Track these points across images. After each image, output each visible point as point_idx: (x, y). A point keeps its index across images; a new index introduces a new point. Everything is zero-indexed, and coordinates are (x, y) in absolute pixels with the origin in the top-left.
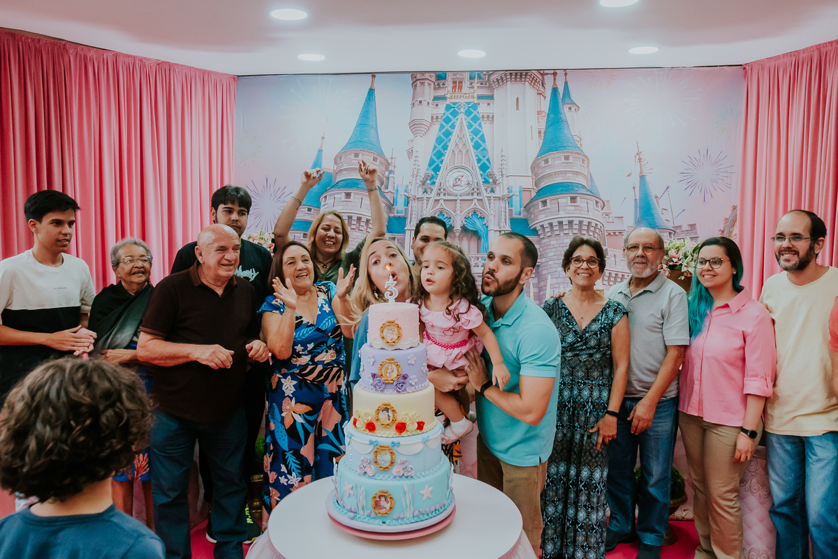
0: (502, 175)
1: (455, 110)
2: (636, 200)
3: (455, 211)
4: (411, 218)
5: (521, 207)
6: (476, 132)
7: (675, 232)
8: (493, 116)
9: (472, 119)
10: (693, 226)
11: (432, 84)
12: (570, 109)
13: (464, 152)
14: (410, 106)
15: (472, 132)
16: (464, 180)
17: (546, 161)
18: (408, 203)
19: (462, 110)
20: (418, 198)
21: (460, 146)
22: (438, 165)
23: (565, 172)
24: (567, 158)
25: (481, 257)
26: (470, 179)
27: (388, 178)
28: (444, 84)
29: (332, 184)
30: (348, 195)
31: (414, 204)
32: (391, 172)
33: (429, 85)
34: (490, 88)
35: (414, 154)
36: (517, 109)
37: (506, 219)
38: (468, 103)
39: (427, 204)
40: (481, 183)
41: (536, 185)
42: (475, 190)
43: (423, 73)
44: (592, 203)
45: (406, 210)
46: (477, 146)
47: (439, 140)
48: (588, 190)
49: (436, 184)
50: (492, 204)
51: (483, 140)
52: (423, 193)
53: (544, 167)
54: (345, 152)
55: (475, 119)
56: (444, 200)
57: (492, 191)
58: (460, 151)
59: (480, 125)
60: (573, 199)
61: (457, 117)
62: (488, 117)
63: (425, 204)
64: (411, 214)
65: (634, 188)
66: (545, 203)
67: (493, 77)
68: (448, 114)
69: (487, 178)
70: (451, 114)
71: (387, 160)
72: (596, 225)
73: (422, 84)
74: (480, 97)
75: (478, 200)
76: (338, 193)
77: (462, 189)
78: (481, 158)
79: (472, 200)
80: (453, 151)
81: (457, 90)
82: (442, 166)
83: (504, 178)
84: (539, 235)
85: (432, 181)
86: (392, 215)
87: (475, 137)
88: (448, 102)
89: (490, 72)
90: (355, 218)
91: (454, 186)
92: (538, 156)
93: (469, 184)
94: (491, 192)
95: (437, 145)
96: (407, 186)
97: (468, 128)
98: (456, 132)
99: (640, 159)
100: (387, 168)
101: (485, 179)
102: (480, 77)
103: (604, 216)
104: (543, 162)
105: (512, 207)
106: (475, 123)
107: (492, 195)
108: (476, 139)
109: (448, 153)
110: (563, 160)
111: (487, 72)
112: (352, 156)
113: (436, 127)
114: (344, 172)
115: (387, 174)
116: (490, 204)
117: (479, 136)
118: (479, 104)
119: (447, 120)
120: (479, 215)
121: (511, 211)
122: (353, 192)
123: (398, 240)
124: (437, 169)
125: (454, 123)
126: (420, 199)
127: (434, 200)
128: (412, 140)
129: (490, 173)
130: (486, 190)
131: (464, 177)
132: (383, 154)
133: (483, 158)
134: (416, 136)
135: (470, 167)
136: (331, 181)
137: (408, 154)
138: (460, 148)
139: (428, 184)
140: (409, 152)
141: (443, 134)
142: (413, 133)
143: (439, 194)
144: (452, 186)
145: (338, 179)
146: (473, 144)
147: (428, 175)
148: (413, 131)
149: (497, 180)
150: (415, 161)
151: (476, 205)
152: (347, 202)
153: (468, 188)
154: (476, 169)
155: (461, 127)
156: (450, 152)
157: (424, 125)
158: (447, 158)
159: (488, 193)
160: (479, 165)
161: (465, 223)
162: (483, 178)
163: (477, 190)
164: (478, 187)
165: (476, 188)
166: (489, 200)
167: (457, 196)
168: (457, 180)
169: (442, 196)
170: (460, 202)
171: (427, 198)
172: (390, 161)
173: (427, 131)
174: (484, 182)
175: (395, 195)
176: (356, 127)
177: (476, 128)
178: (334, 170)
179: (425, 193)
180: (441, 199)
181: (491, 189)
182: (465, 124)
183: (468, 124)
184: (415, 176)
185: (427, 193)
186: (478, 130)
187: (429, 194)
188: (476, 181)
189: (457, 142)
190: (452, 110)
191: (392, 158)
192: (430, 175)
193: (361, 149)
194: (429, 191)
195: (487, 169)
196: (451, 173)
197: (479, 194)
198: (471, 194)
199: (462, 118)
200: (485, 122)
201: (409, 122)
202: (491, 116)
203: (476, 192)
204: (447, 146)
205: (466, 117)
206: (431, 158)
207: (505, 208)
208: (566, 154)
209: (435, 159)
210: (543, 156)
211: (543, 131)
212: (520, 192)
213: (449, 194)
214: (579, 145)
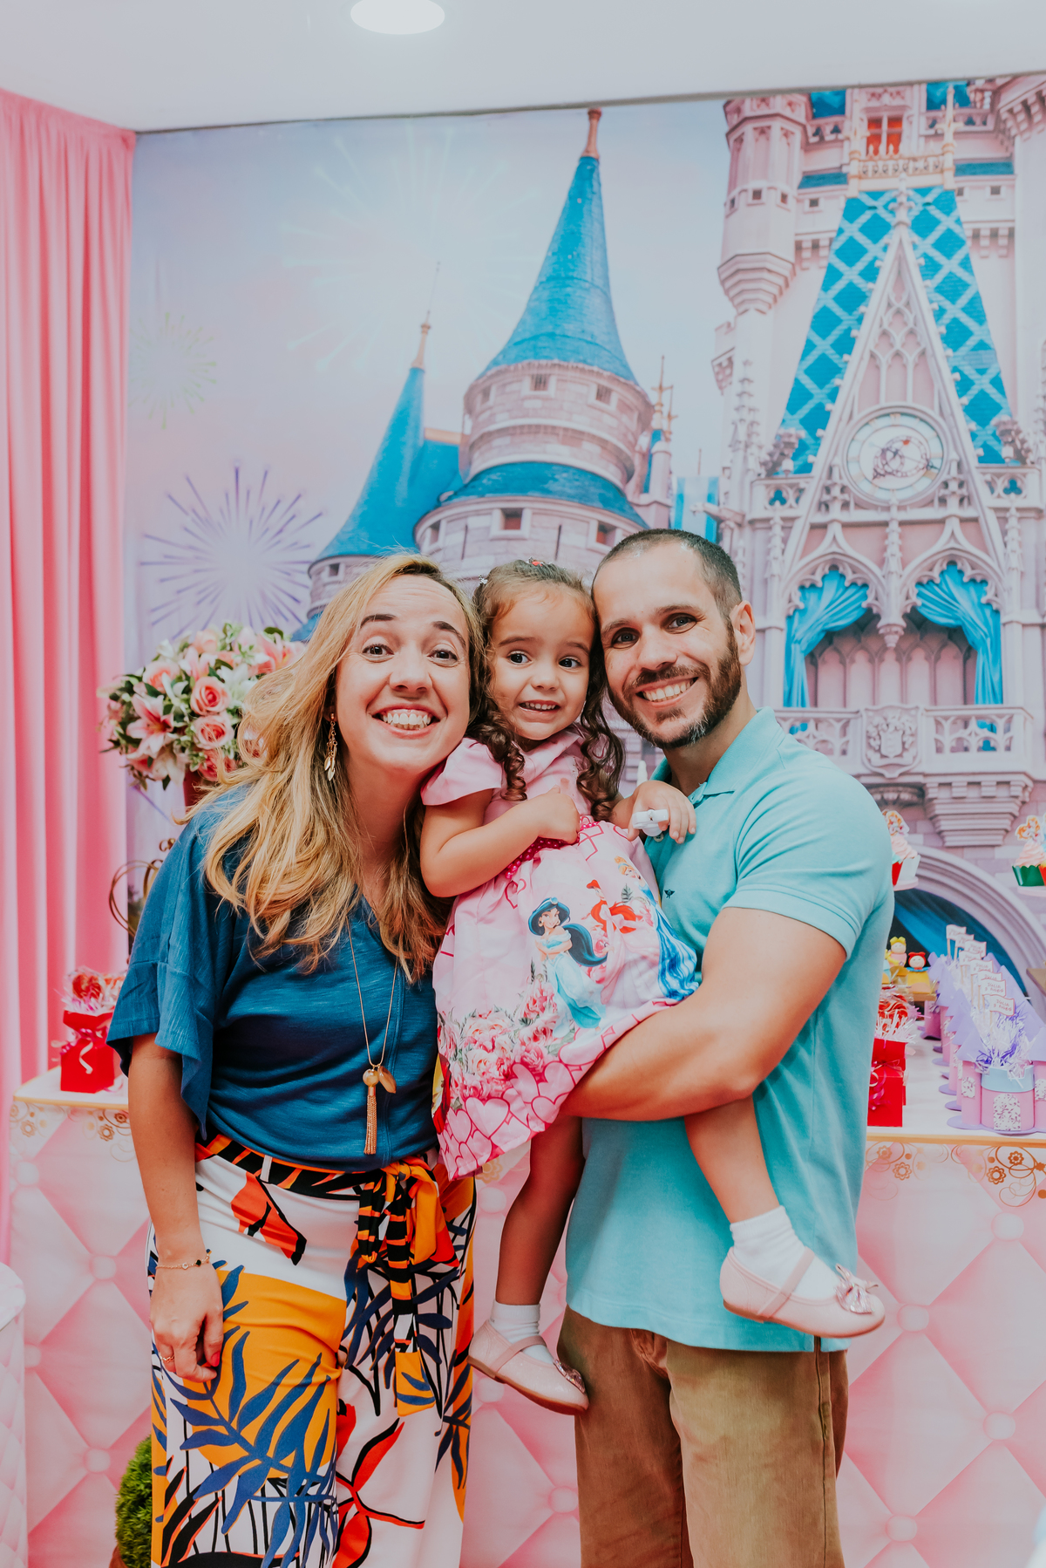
1: (876, 217)
3: (882, 563)
6: (952, 288)
8: (1011, 232)
9: (938, 245)
11: (798, 132)
13: (911, 357)
14: (722, 211)
15: (939, 289)
16: (914, 454)
19: (902, 215)
20: (752, 522)
21: (898, 337)
22: (820, 407)
25: (978, 718)
26: (935, 448)
27: (648, 457)
28: (836, 130)
29: (457, 485)
30: (512, 518)
32: (657, 435)
33: (786, 134)
34: (1001, 133)
35: (738, 371)
38: (922, 192)
39: (785, 541)
40: (974, 462)
42: (953, 486)
43: (764, 97)
46: (955, 336)
47: (823, 322)
49: (818, 470)
50: (1012, 534)
51: (975, 309)
52: (772, 502)
54: (499, 373)
55: (949, 243)
56: (846, 526)
57: (1013, 488)
58: (898, 355)
59: (966, 264)
61: (885, 240)
62: (994, 234)
63: (777, 541)
67: (1011, 98)
68: (853, 230)
69: (993, 443)
70: (863, 230)
71: (642, 396)
73: (763, 131)
74: (966, 168)
75: (963, 521)
76: (478, 513)
77: (907, 486)
78: (973, 375)
79: (942, 522)
80: (873, 356)
81: (882, 148)
82: (836, 409)
85: (800, 462)
87: (947, 304)
88: (853, 189)
89: (999, 82)
91: (877, 475)
93: (929, 466)
94: (1007, 491)
95: (816, 339)
96: (714, 483)
97: (925, 276)
98: (880, 291)
100: (644, 422)
101: (985, 446)
102: (962, 100)
106: (949, 256)
107: (1013, 501)
108: (954, 311)
109: (855, 363)
111: (991, 81)
112: (526, 387)
113: (814, 275)
114: (497, 442)
115: (644, 441)
116: (1004, 533)
117: (963, 301)
118: (960, 192)
119: (850, 252)
120: (969, 572)
122: (529, 506)
124: (818, 419)
125: (875, 259)
126: (758, 525)
127: (807, 527)
128: (729, 325)
129: (1002, 428)
130: (991, 486)
131: (910, 445)
132: (629, 375)
133: (978, 376)
134: (741, 309)
135: (932, 408)
136: (455, 473)
137: (717, 374)
138: (898, 346)
139: (787, 471)
140: (720, 365)
141: (837, 299)
142: (732, 299)
143: (825, 506)
144: (870, 475)
145: (478, 465)
146: (943, 330)
147: (786, 440)
148: (732, 293)
149: (1028, 451)
150: (740, 395)
151: (954, 537)
152: (509, 539)
153: (926, 482)
154: (952, 414)
155: (899, 273)
156: (862, 358)
157: (769, 271)
158: (851, 381)
159: (999, 496)
160: (965, 400)
161: (919, 602)
162: (981, 443)
163: (961, 485)
164: (962, 477)
165: (954, 478)
166: (1003, 520)
167: (888, 509)
168: (889, 455)
169: (836, 512)
170: (899, 530)
171: (784, 519)
172: (653, 398)
173: (781, 293)
174: (981, 460)
175: (673, 514)
176: (536, 289)
177: (951, 275)
178: (463, 435)
179: (777, 503)
180: (833, 521)
181: (1006, 484)
182: (913, 261)
183: (922, 261)
184: (742, 446)
185: (783, 502)
186: (960, 280)
187: (791, 507)
188: (954, 456)
189: (886, 326)
190: (866, 217)
191: (661, 388)
192: (793, 440)
193: (556, 361)
194: (790, 495)
195: (995, 415)
196: (867, 430)
197: (966, 501)
198: (936, 502)
199: (901, 242)
200: (984, 253)
201: (719, 263)
202: (1003, 232)
203: (954, 493)
204: (853, 341)
205: (916, 239)
206: (797, 381)
209: (808, 384)
213: (859, 505)
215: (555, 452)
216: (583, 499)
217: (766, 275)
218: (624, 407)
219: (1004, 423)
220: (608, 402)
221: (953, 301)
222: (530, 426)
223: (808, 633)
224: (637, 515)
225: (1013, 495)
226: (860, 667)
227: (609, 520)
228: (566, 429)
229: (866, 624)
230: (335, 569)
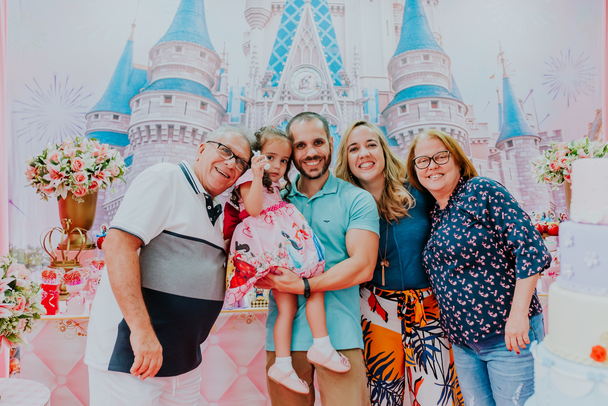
0: (356, 77)
2: (500, 104)
5: (377, 113)
6: (325, 25)
7: (541, 139)
8: (344, 8)
9: (320, 10)
10: (558, 132)
13: (311, 48)
15: (320, 25)
16: (312, 82)
17: (405, 61)
18: (245, 109)
20: (257, 103)
21: (307, 41)
22: (280, 64)
23: (425, 73)
24: (426, 57)
26: (319, 80)
27: (219, 78)
29: (146, 85)
30: (168, 99)
31: (251, 110)
32: (223, 71)
35: (252, 49)
39: (269, 110)
40: (332, 85)
41: (394, 87)
42: (326, 93)
44: (454, 109)
45: (243, 118)
46: (326, 42)
47: (281, 34)
48: (450, 94)
49: (280, 86)
50: (345, 110)
51: (332, 33)
52: (264, 96)
53: (402, 68)
54: (163, 44)
55: (324, 10)
56: (290, 105)
57: (345, 94)
58: (307, 47)
59: (329, 17)
60: (434, 104)
61: (302, 7)
62: (338, 8)
63: (266, 110)
65: (497, 91)
66: (404, 108)
68: (292, 3)
69: (338, 79)
71: (217, 56)
72: (460, 132)
75: (329, 105)
76: (154, 96)
77: (310, 92)
78: (332, 55)
79: (322, 105)
80: (298, 47)
82: (286, 64)
83: (358, 79)
84: (398, 145)
85: (274, 83)
87: (323, 31)
90: (177, 127)
91: (300, 88)
92: (395, 55)
93: (317, 86)
94: (343, 95)
95: (279, 40)
96: (243, 89)
97: (316, 21)
98: (301, 24)
99: (502, 60)
100: (218, 66)
101: (336, 80)
103: (468, 122)
104: (401, 62)
105: (367, 113)
106: (324, 14)
107: (345, 99)
108: (325, 33)
109: (292, 49)
110: (422, 60)
112: (173, 50)
113: (278, 18)
114: (162, 70)
115: (218, 72)
116: (342, 110)
117: (328, 30)
119: (291, 10)
121: (366, 117)
122: (174, 94)
124: (279, 68)
125: (299, 13)
126: (259, 104)
127: (276, 106)
128: (248, 32)
129: (341, 74)
130: (338, 93)
131: (311, 78)
132: (212, 48)
133: (333, 56)
134: (253, 27)
135: (318, 66)
136: (146, 81)
137: (244, 50)
138: (307, 44)
139: (269, 86)
140: (245, 46)
141: (286, 26)
142: (249, 23)
143: (282, 98)
144: (298, 88)
145: (155, 79)
146: (322, 39)
147: (269, 74)
148: (250, 21)
149: (350, 82)
150: (253, 58)
151: (326, 110)
152: (167, 107)
153: (316, 91)
154: (325, 68)
155: (307, 19)
156: (295, 48)
157: (263, 15)
158: (291, 55)
159: (340, 97)
160: (329, 64)
162: (334, 79)
163: (328, 93)
164: (328, 90)
165: (326, 90)
166: (342, 105)
167: (304, 100)
168: (304, 81)
169: (286, 101)
170: (308, 107)
171: (268, 102)
172: (221, 57)
173: (267, 23)
174: (335, 84)
175: (228, 99)
176: (177, 14)
177: (324, 21)
178: (149, 67)
179: (266, 97)
180: (285, 104)
181: (343, 93)
182: (312, 15)
183: (315, 15)
184: (253, 76)
185: (268, 96)
186: (327, 23)
187: (271, 98)
188: (326, 83)
189: (303, 37)
191: (224, 54)
192: (271, 75)
193: (185, 41)
194: (270, 94)
195: (339, 69)
196: (297, 72)
197: (330, 98)
198: (320, 98)
199: (308, 9)
200: (335, 14)
201: (245, 11)
202: (341, 8)
203: (326, 95)
204: (292, 41)
205: (313, 7)
206: (272, 54)
207: (360, 114)
208: (425, 53)
209: (277, 55)
210: (401, 54)
211: (400, 27)
212: (376, 96)
213: (294, 98)
214: (439, 44)
215: (185, 75)
216: (195, 93)
217: (261, 16)
218: (210, 60)
219: (342, 72)
220: (205, 58)
221: (325, 30)
222: (175, 65)
224: (215, 99)
225: (345, 97)
227: (205, 101)
228: (189, 67)
230: (97, 116)
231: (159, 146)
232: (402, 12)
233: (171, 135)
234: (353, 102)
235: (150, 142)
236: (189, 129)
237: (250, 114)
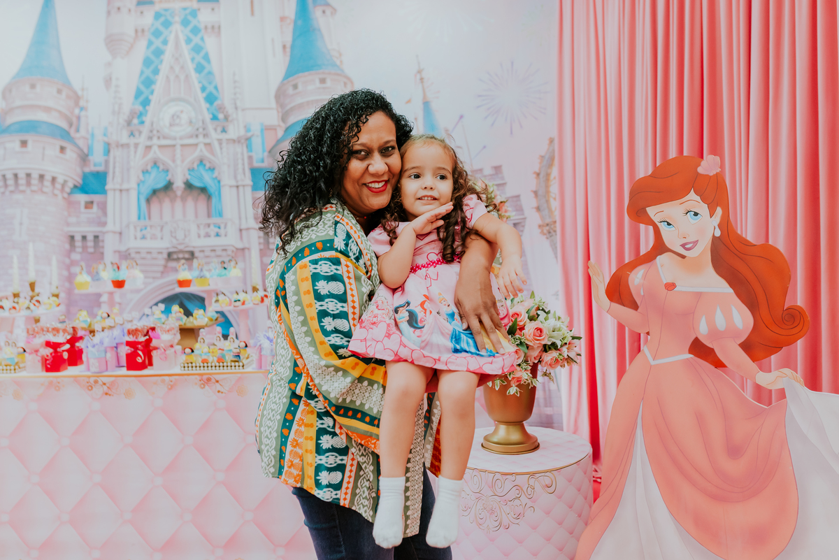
0: (236, 108)
1: (166, 19)
3: (174, 161)
4: (114, 172)
5: (264, 151)
6: (197, 49)
8: (219, 27)
9: (191, 31)
10: (497, 169)
12: (324, 12)
13: (182, 77)
14: (105, 15)
15: (192, 49)
16: (185, 118)
17: (295, 87)
18: (109, 151)
19: (177, 19)
20: (122, 145)
21: (177, 69)
22: (147, 97)
24: (323, 81)
25: (214, 224)
26: (193, 114)
27: (79, 118)
29: (2, 129)
30: (24, 143)
31: (116, 153)
32: (82, 109)
35: (114, 82)
36: (252, 13)
37: (244, 169)
38: (185, 9)
39: (135, 152)
40: (208, 120)
41: (284, 119)
42: (201, 130)
45: (107, 162)
46: (199, 68)
47: (147, 62)
49: (147, 123)
50: (224, 149)
51: (207, 58)
52: (130, 136)
53: (292, 95)
54: (16, 83)
55: (195, 31)
56: (160, 147)
57: (224, 131)
58: (177, 77)
59: (202, 39)
61: (171, 29)
62: (213, 27)
63: (132, 153)
64: (114, 168)
65: (416, 119)
68: (158, 24)
69: (215, 112)
70: (162, 24)
71: (75, 93)
75: (206, 144)
76: (9, 141)
77: (183, 130)
78: (207, 85)
79: (196, 145)
80: (167, 77)
82: (154, 98)
83: (239, 112)
85: (140, 120)
86: (87, 170)
87: (196, 56)
88: (158, 7)
90: (35, 175)
92: (283, 80)
94: (222, 132)
95: (145, 69)
96: (106, 129)
97: (187, 44)
98: (169, 49)
99: (422, 79)
100: (77, 103)
101: (213, 114)
104: (291, 88)
105: (251, 151)
106: (196, 36)
107: (224, 136)
108: (199, 58)
109: (160, 80)
110: (318, 84)
112: (27, 88)
113: (142, 45)
114: (17, 111)
115: (77, 111)
116: (221, 149)
117: (202, 54)
118: (199, 10)
119: (157, 33)
120: (208, 165)
121: (250, 158)
122: (30, 138)
123: (98, 204)
124: (146, 103)
125: (167, 37)
126: (125, 146)
127: (144, 147)
128: (109, 63)
129: (219, 106)
130: (215, 130)
131: (184, 113)
132: (69, 83)
133: (209, 85)
134: (114, 56)
135: (191, 98)
137: (106, 84)
138: (177, 73)
139: (135, 124)
140: (106, 80)
141: (153, 53)
142: (110, 52)
143: (150, 138)
144: (168, 125)
145: (10, 120)
146: (195, 66)
147: (134, 111)
148: (111, 50)
149: (229, 116)
150: (115, 92)
151: (201, 151)
152: (23, 152)
153: (190, 128)
154: (199, 100)
155: (176, 42)
156: (163, 77)
157: (125, 41)
158: (159, 87)
159: (219, 134)
160: (204, 95)
161: (189, 177)
162: (211, 112)
163: (204, 129)
164: (204, 126)
165: (201, 127)
166: (220, 144)
167: (176, 139)
168: (175, 117)
169: (155, 141)
170: (181, 148)
171: (135, 144)
172: (80, 93)
173: (130, 50)
174: (211, 119)
175: (90, 142)
176: (30, 47)
177: (197, 44)
178: (2, 109)
179: (132, 137)
180: (154, 145)
181: (221, 129)
182: (182, 38)
183: (185, 38)
184: (117, 113)
185: (134, 136)
186: (200, 46)
187: (137, 138)
188: (201, 118)
189: (172, 64)
190: (162, 19)
191: (83, 89)
192: (137, 111)
193: (39, 77)
194: (137, 134)
195: (216, 101)
196: (166, 107)
197: (206, 136)
198: (194, 136)
199: (177, 29)
200: (209, 35)
201: (105, 37)
202: (216, 27)
203: (201, 133)
204: (159, 70)
205: (183, 28)
206: (138, 87)
207: (242, 154)
208: (322, 76)
209: (142, 88)
210: (290, 79)
211: (288, 45)
212: (262, 130)
213: (165, 138)
214: (338, 63)
215: (42, 116)
216: (52, 136)
217: (123, 43)
218: (68, 97)
219: (219, 104)
220: (62, 95)
221: (198, 55)
222: (30, 105)
223: (146, 190)
224: (75, 142)
225: (224, 133)
226: (167, 204)
227: (64, 144)
228: (44, 106)
229: (168, 187)
231: (18, 196)
232: (291, 27)
233: (29, 184)
234: (234, 141)
235: (7, 193)
236: (48, 177)
237: (115, 158)
